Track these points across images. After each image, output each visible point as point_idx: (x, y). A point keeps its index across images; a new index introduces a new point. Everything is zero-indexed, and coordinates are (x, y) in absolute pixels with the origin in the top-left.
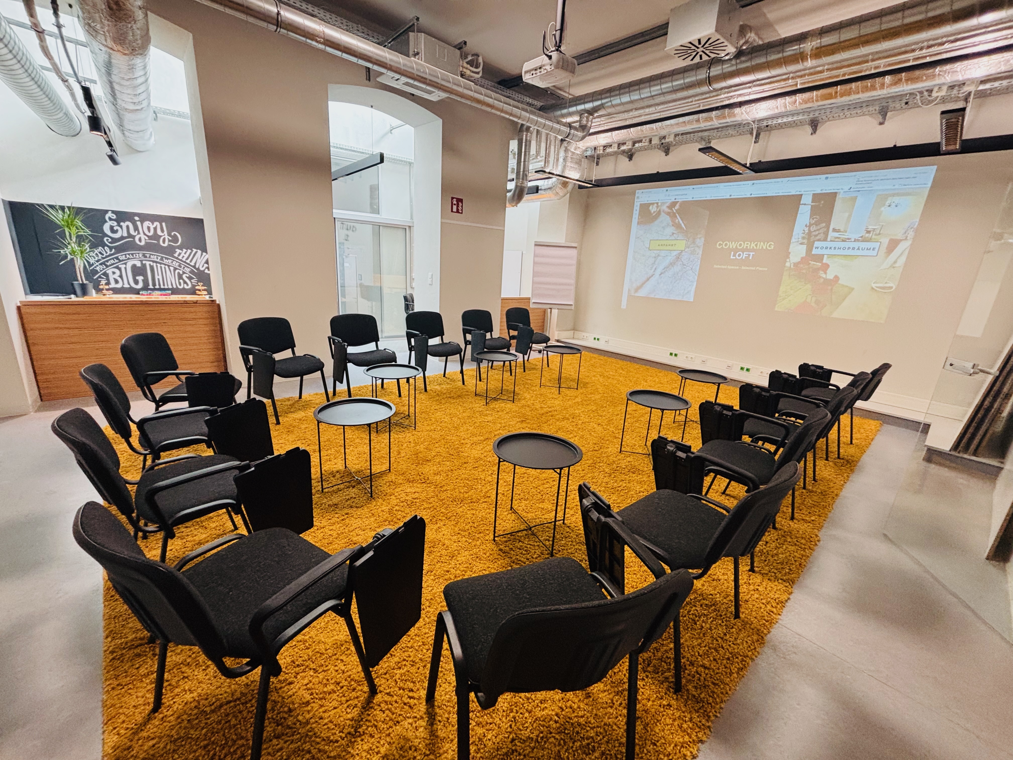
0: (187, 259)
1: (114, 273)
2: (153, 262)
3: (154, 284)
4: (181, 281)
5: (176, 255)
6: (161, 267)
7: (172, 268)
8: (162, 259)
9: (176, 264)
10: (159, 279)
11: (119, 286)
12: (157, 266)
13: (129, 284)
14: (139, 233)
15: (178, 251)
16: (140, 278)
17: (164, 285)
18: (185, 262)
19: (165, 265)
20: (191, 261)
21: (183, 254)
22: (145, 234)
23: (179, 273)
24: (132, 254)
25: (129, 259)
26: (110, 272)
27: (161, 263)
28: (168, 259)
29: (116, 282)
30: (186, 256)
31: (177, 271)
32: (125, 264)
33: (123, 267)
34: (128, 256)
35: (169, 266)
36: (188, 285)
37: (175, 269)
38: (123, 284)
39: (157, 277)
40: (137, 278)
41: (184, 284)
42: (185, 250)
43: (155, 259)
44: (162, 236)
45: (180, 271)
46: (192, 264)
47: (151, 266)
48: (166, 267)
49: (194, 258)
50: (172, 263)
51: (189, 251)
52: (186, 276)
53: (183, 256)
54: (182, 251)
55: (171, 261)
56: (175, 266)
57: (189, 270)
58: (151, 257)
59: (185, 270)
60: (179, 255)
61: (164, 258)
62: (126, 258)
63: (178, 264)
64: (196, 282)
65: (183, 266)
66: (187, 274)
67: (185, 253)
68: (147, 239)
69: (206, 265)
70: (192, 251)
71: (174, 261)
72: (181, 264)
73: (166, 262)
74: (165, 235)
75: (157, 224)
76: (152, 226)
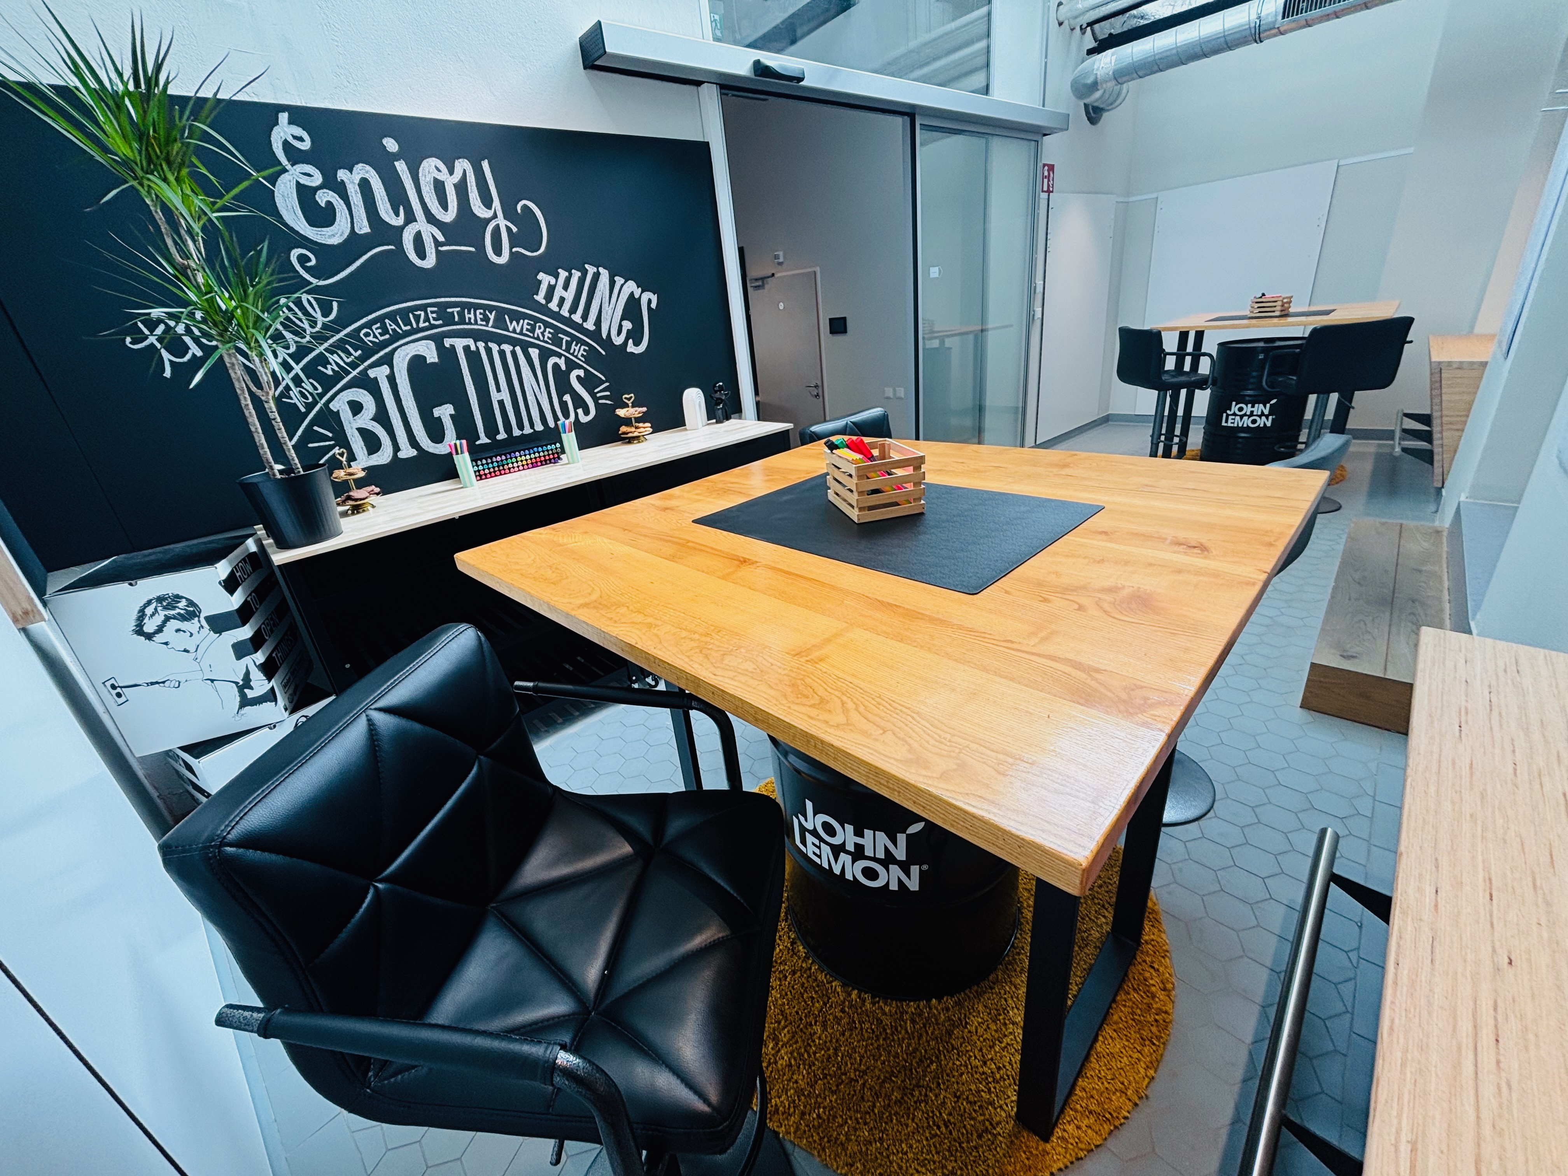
0: (573, 310)
1: (356, 408)
2: (477, 336)
3: (491, 430)
4: (567, 398)
5: (540, 298)
6: (502, 353)
7: (534, 353)
8: (500, 323)
9: (543, 334)
10: (501, 403)
11: (384, 457)
12: (489, 351)
13: (413, 442)
14: (410, 218)
15: (545, 279)
16: (445, 412)
17: (521, 427)
18: (569, 322)
19: (514, 342)
20: (585, 317)
21: (559, 292)
22: (431, 219)
23: (556, 366)
24: (404, 314)
25: (396, 337)
26: (340, 404)
27: (500, 340)
28: (517, 317)
29: (372, 444)
30: (570, 296)
31: (552, 360)
32: (388, 360)
33: (380, 373)
34: (390, 326)
35: (525, 347)
36: (587, 412)
37: (545, 355)
38: (396, 448)
39: (495, 397)
40: (437, 412)
41: (575, 409)
42: (563, 274)
43: (479, 322)
44: (488, 221)
45: (560, 358)
46: (590, 325)
47: (473, 357)
48: (518, 349)
49: (594, 301)
50: (533, 330)
51: (576, 274)
52: (578, 377)
53: (562, 300)
54: (557, 277)
55: (528, 324)
56: (544, 341)
57: (585, 350)
58: (467, 316)
59: (572, 354)
60: (549, 297)
61: (506, 317)
62: (387, 336)
63: (552, 331)
64: (608, 393)
65: (566, 338)
66: (580, 367)
67: (566, 287)
68: (441, 238)
69: (627, 325)
70: (585, 273)
71: (538, 325)
72: (558, 330)
73: (514, 331)
74: (495, 216)
75: (463, 165)
76: (449, 180)
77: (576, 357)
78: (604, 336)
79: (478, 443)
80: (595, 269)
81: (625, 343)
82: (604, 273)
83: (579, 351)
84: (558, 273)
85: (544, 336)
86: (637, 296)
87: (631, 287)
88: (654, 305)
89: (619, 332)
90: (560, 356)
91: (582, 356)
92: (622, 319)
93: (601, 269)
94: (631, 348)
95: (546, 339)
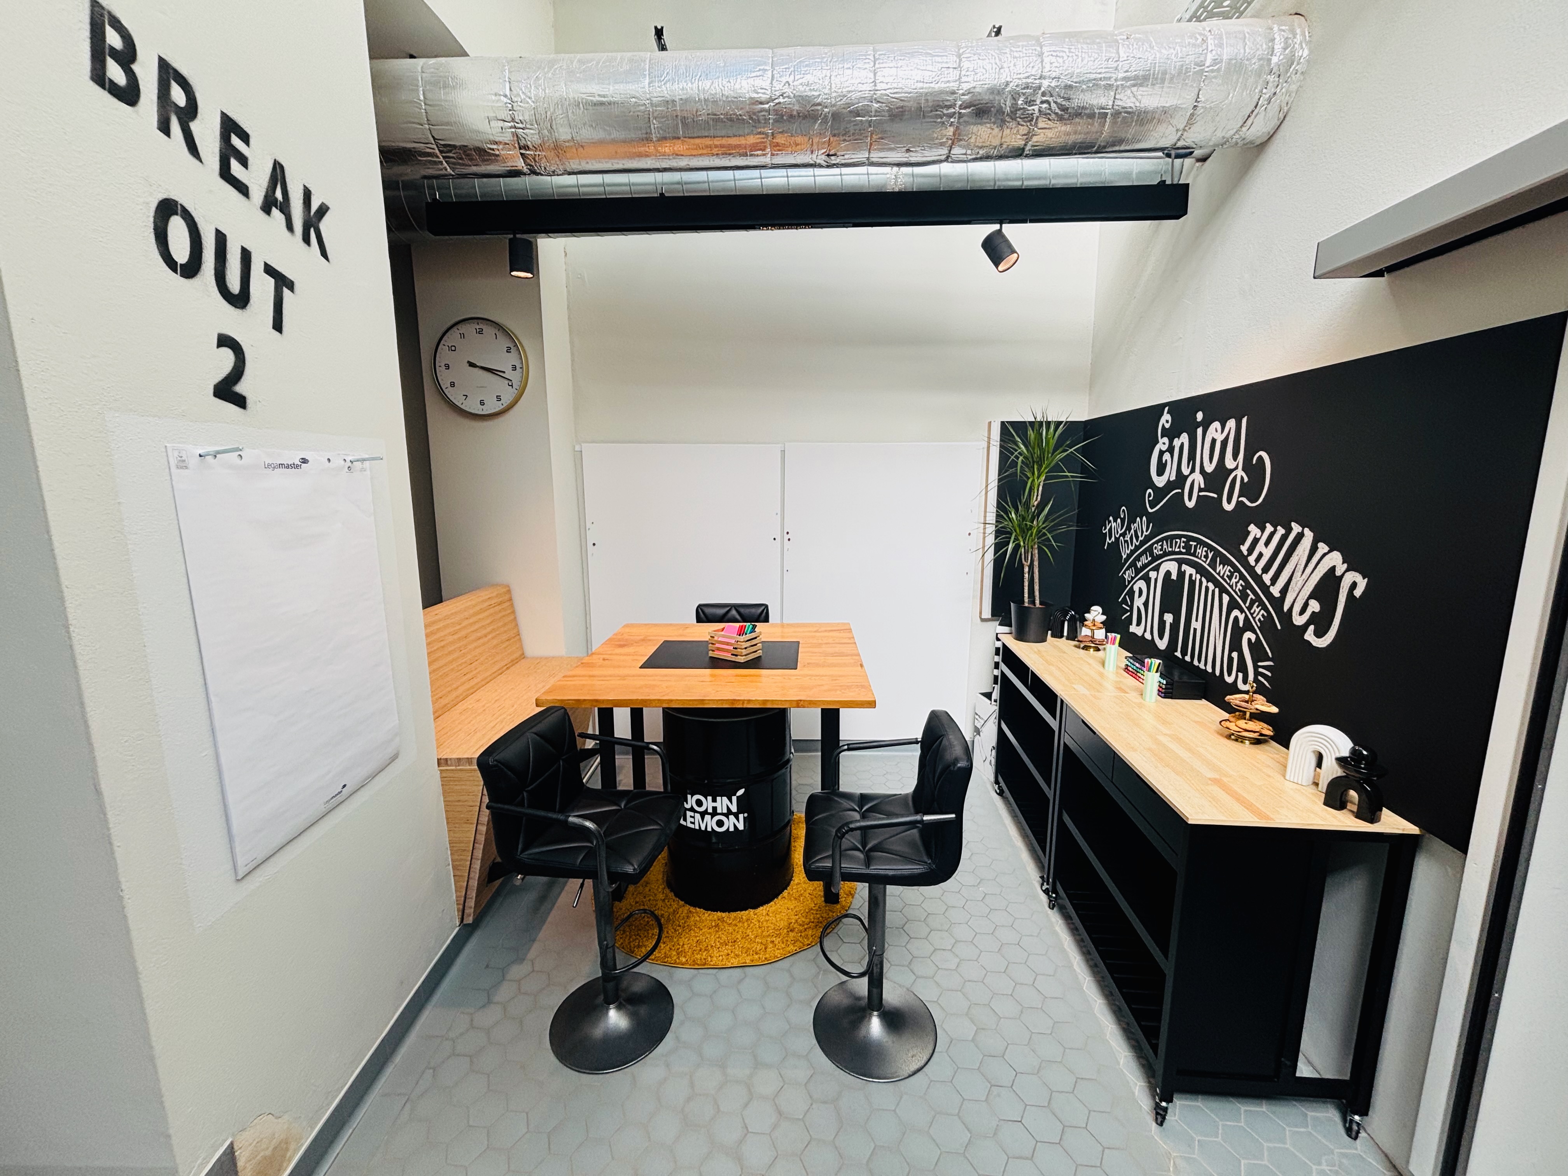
0: (1266, 570)
1: (1140, 593)
2: (1198, 568)
3: (1184, 649)
5: (1244, 549)
6: (1208, 591)
7: (1226, 598)
8: (1214, 562)
10: (1195, 630)
11: (1140, 631)
12: (1201, 585)
14: (1193, 468)
15: (1254, 530)
16: (1169, 618)
18: (1258, 579)
19: (1216, 583)
21: (1261, 546)
22: (1202, 469)
23: (1236, 619)
24: (1172, 540)
25: (1165, 553)
26: (1137, 588)
27: (1209, 577)
28: (1225, 562)
29: (1139, 620)
30: (1268, 553)
31: (1236, 613)
32: (1157, 569)
33: (1153, 575)
34: (1165, 545)
35: (1223, 590)
37: (1233, 605)
38: (1146, 629)
39: (1193, 624)
40: (1166, 617)
41: (1238, 671)
42: (1269, 528)
43: (1203, 558)
44: (1232, 471)
45: (1242, 613)
46: (1275, 591)
47: (1192, 583)
48: (1217, 590)
49: (1288, 566)
50: (1230, 578)
51: (1281, 531)
52: (1249, 640)
53: (1261, 555)
54: (1263, 530)
55: (1230, 571)
56: (1235, 591)
57: (1263, 615)
58: (1198, 550)
59: (1252, 614)
60: (1251, 550)
61: (1218, 559)
62: (1162, 552)
63: (1243, 584)
64: (1269, 674)
65: (1252, 596)
66: (1254, 632)
67: (1267, 544)
68: (1202, 486)
69: (1314, 606)
70: (1289, 530)
71: (1235, 574)
72: (1248, 586)
73: (1219, 574)
74: (1236, 468)
75: (1231, 424)
76: (1220, 438)
77: (1254, 618)
78: (1286, 608)
79: (1176, 654)
80: (1300, 529)
81: (1305, 627)
82: (1309, 535)
83: (1258, 614)
84: (1265, 527)
85: (1236, 586)
86: (1338, 573)
87: (1335, 559)
88: (1358, 593)
89: (1302, 612)
90: (1242, 611)
91: (1259, 620)
92: (1311, 597)
93: (1307, 531)
94: (1309, 635)
95: (1237, 590)
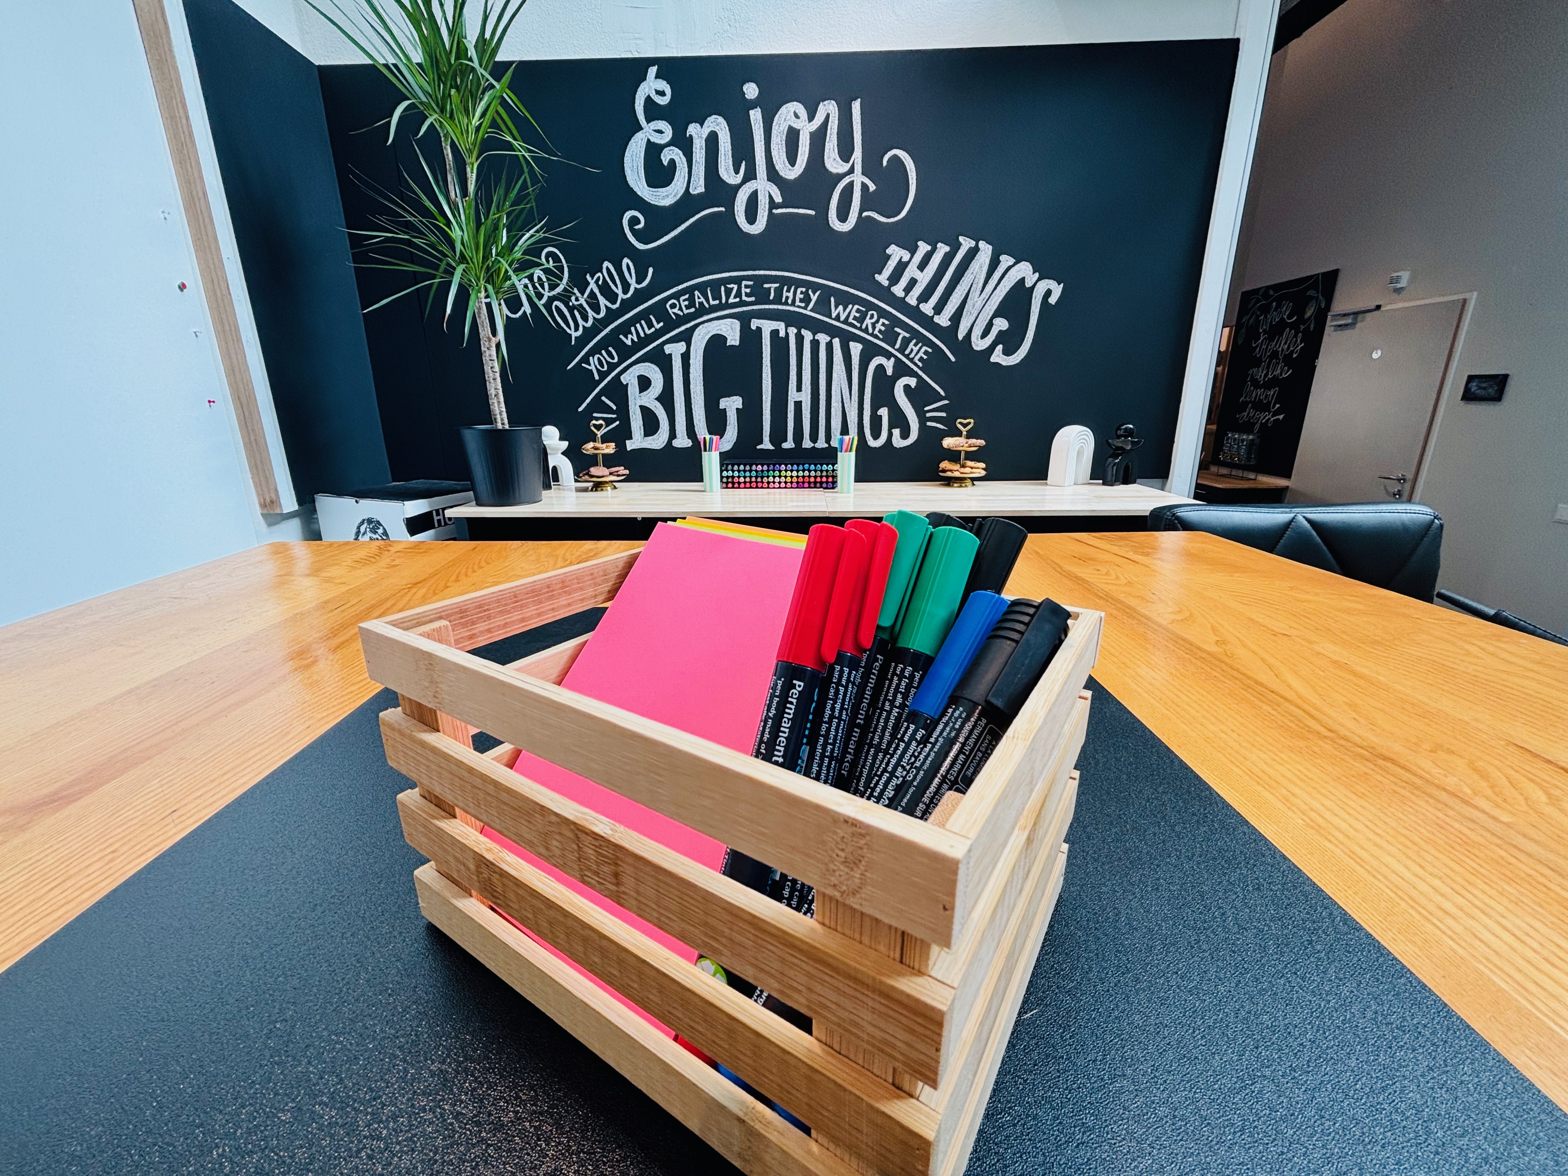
0: (924, 297)
1: (644, 383)
2: (790, 319)
3: (778, 435)
4: (884, 412)
5: (883, 278)
6: (815, 344)
7: (856, 348)
8: (823, 306)
9: (876, 325)
10: (798, 405)
11: (658, 442)
12: (800, 339)
13: (691, 431)
14: (751, 175)
15: (896, 253)
16: (732, 404)
17: (814, 438)
18: (915, 313)
19: (832, 331)
20: (939, 308)
21: (911, 271)
22: (773, 175)
23: (880, 368)
24: (715, 285)
25: (702, 311)
26: (630, 378)
27: (817, 327)
28: (845, 300)
29: (651, 426)
30: (924, 278)
31: (877, 361)
32: (687, 337)
33: (675, 350)
34: (699, 298)
35: (846, 338)
36: (905, 435)
37: (870, 352)
38: (673, 435)
39: (793, 395)
40: (724, 403)
41: (891, 427)
42: (923, 248)
43: (798, 303)
44: (840, 177)
45: (889, 359)
46: (943, 320)
47: (779, 344)
48: (836, 342)
49: (958, 287)
50: (861, 320)
51: (943, 249)
52: (907, 387)
53: (913, 282)
54: (913, 251)
55: (858, 311)
56: (872, 335)
57: (926, 353)
58: (785, 294)
59: (907, 356)
60: (895, 278)
61: (832, 299)
62: (693, 310)
63: (887, 322)
64: (944, 414)
65: (903, 334)
66: (913, 374)
67: (922, 267)
68: (778, 199)
69: (1001, 324)
70: (956, 247)
71: (870, 313)
72: (896, 322)
73: (837, 318)
74: (851, 171)
75: (829, 108)
76: (806, 128)
77: (911, 360)
78: (961, 336)
79: (759, 447)
80: (973, 243)
81: (991, 349)
82: (986, 250)
83: (918, 352)
84: (917, 247)
85: (874, 328)
86: (1028, 284)
87: (1025, 271)
88: (1053, 300)
89: (985, 334)
90: (888, 355)
91: (921, 359)
92: (997, 314)
93: (982, 244)
94: (998, 357)
95: (876, 332)
